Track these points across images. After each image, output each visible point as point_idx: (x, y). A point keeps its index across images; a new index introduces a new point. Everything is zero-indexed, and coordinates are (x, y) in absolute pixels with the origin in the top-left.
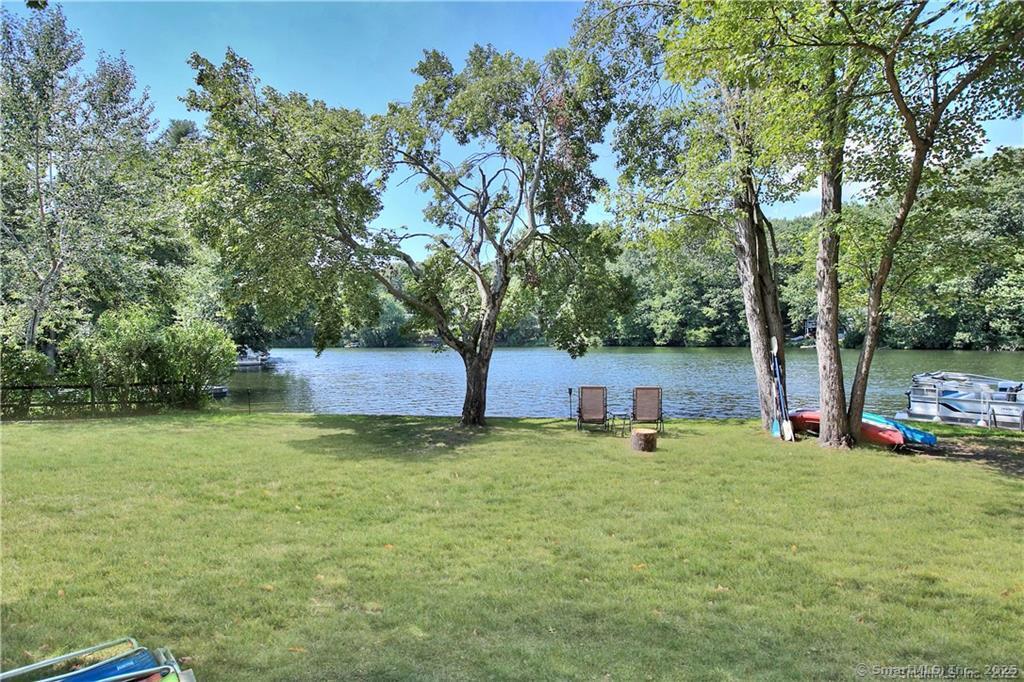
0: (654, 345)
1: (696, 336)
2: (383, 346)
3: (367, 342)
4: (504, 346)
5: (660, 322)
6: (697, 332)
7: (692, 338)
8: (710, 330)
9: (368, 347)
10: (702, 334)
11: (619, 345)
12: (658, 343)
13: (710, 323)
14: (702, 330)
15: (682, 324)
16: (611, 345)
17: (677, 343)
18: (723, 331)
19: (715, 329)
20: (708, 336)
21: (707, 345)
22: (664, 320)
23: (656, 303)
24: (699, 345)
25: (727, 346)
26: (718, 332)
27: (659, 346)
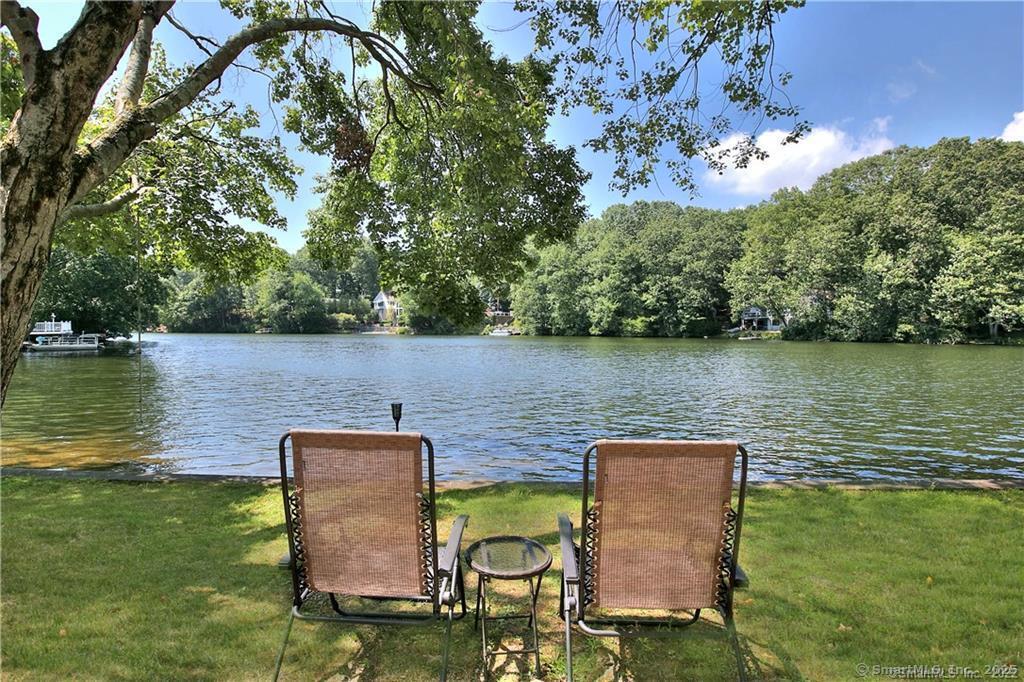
0: (589, 335)
1: (633, 326)
2: (299, 332)
3: (280, 327)
4: (431, 334)
5: (596, 310)
6: (633, 322)
7: (629, 328)
8: (648, 320)
9: (282, 333)
10: (639, 323)
11: (551, 335)
12: (593, 333)
13: (648, 312)
14: (640, 319)
15: (619, 313)
16: (544, 335)
17: (612, 332)
18: (660, 321)
19: (653, 318)
20: (646, 326)
21: (644, 335)
22: (600, 309)
23: (594, 288)
24: (635, 335)
25: (663, 336)
26: (655, 322)
27: (594, 335)
